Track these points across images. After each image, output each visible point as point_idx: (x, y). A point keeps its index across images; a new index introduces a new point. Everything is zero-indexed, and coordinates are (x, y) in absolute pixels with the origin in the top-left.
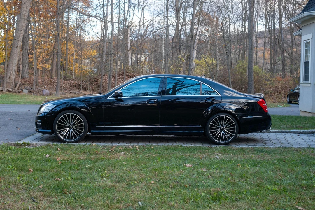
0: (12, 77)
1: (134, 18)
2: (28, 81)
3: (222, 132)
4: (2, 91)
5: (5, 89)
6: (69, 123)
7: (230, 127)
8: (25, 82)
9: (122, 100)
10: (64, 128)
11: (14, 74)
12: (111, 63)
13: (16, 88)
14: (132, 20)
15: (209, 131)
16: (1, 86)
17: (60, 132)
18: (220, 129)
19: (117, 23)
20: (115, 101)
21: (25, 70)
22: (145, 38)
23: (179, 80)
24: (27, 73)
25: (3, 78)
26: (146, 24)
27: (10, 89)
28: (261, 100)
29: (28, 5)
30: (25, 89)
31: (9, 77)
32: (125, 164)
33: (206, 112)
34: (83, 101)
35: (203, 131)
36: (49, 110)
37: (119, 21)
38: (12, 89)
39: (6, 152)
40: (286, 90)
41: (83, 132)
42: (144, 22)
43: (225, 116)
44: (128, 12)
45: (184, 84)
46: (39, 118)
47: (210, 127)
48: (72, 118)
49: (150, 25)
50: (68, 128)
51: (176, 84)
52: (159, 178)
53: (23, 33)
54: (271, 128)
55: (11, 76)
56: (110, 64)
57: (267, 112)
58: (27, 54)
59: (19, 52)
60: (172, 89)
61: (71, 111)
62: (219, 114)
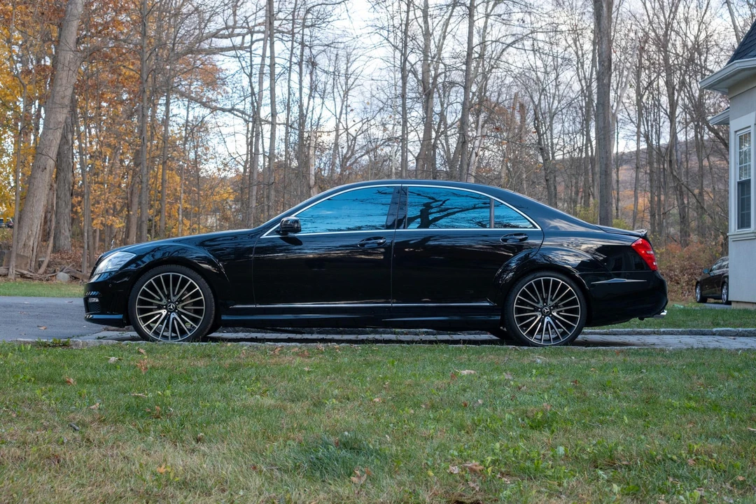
0: (31, 243)
1: (324, 114)
2: (70, 258)
3: (547, 319)
4: (5, 275)
5: (12, 271)
6: (168, 297)
7: (565, 305)
8: (62, 259)
9: (297, 242)
10: (156, 309)
11: (35, 238)
12: (269, 206)
13: (41, 271)
14: (319, 119)
15: (515, 316)
16: (4, 263)
17: (145, 320)
18: (541, 311)
19: (284, 124)
20: (282, 242)
21: (63, 231)
22: (350, 165)
23: (433, 198)
24: (66, 238)
25: (9, 247)
26: (352, 131)
27: (25, 272)
28: (640, 241)
29: (71, 72)
30: (61, 271)
31: (23, 243)
32: (309, 372)
33: (503, 272)
34: (203, 243)
35: (498, 315)
36: (119, 267)
37: (288, 119)
38: (31, 272)
39: (10, 354)
40: (692, 274)
41: (202, 318)
42: (347, 126)
43: (552, 279)
44: (309, 101)
45: (446, 207)
46: (93, 287)
47: (515, 306)
48: (174, 286)
49: (363, 132)
50: (166, 309)
51: (428, 206)
52: (393, 393)
53: (59, 139)
54: (666, 311)
55: (30, 241)
56: (266, 207)
57: (654, 270)
58: (68, 194)
59: (49, 184)
60: (419, 220)
61: (173, 267)
62: (538, 275)
